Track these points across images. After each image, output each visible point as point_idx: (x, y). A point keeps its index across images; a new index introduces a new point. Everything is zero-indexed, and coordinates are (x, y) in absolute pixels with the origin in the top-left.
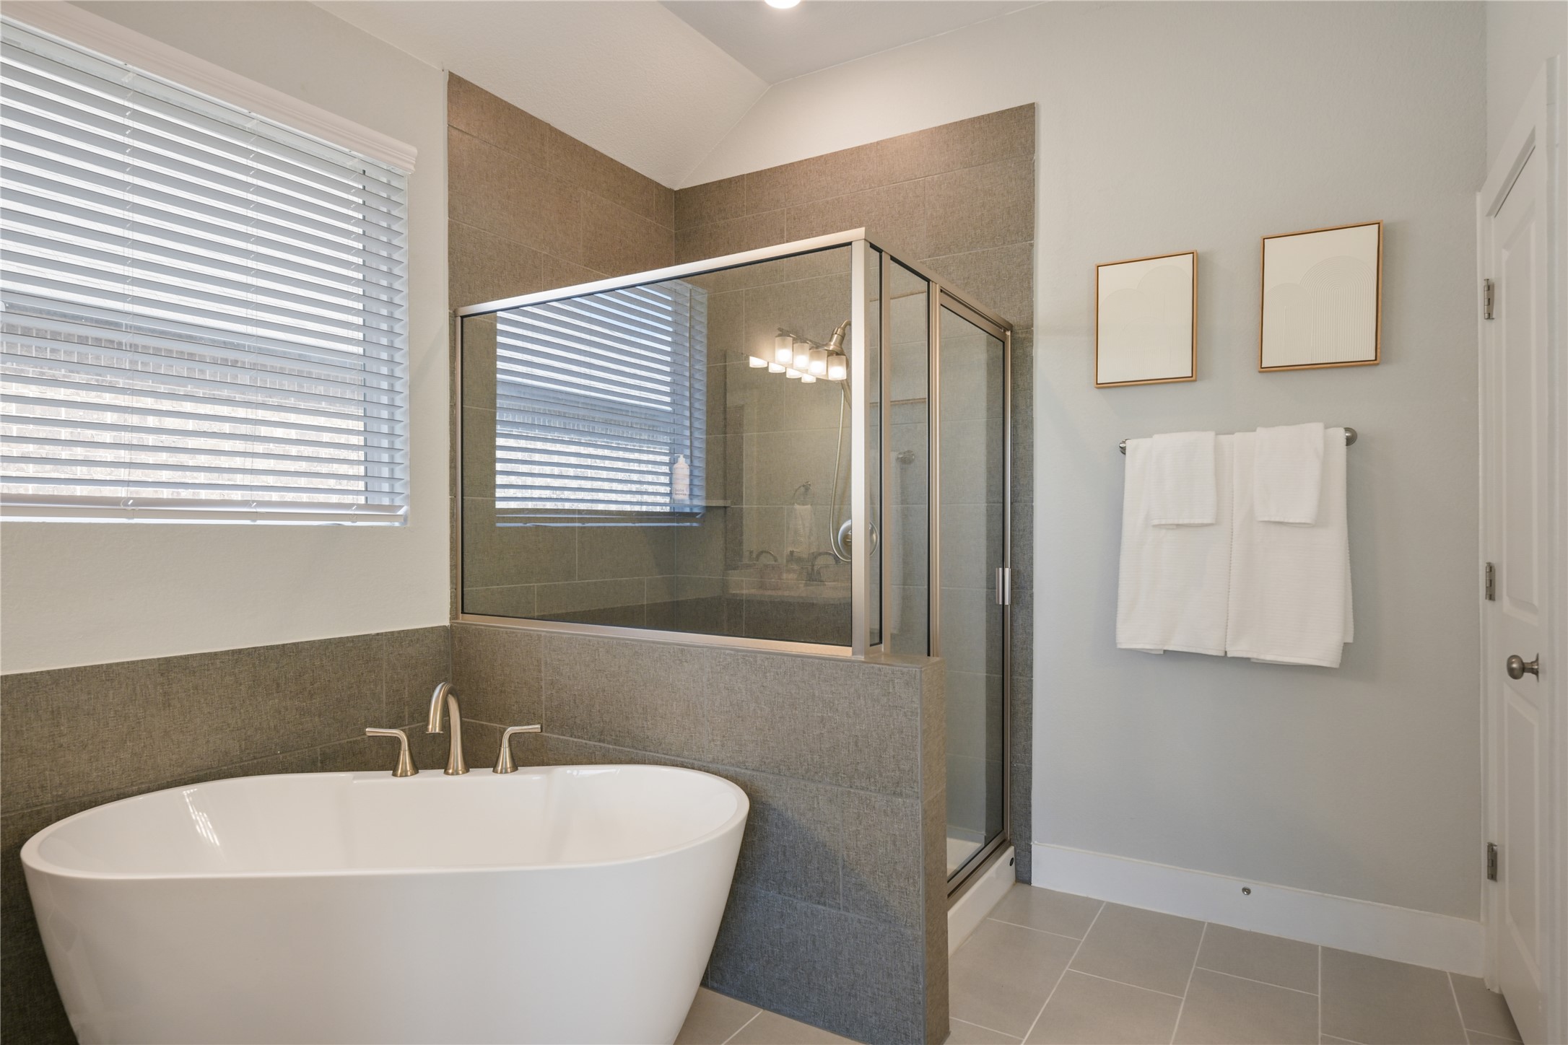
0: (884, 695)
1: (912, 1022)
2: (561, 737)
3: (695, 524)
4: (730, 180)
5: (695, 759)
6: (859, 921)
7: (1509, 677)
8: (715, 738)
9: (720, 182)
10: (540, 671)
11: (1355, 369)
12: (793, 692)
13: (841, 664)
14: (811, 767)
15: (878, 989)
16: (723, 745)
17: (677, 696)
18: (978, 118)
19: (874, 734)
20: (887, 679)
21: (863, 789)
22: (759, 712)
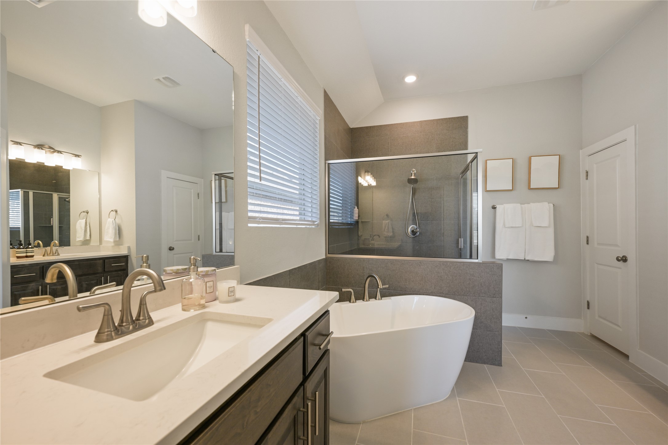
0: (490, 272)
1: (498, 356)
2: (372, 289)
3: (352, 227)
4: (370, 127)
5: (424, 293)
6: (481, 332)
7: (617, 261)
8: (432, 286)
9: (367, 127)
10: (364, 270)
11: (551, 190)
12: (460, 272)
13: (477, 264)
14: (466, 292)
15: (487, 349)
16: (435, 288)
17: (418, 275)
18: (451, 118)
19: (487, 282)
20: (492, 267)
21: (483, 297)
22: (448, 278)
